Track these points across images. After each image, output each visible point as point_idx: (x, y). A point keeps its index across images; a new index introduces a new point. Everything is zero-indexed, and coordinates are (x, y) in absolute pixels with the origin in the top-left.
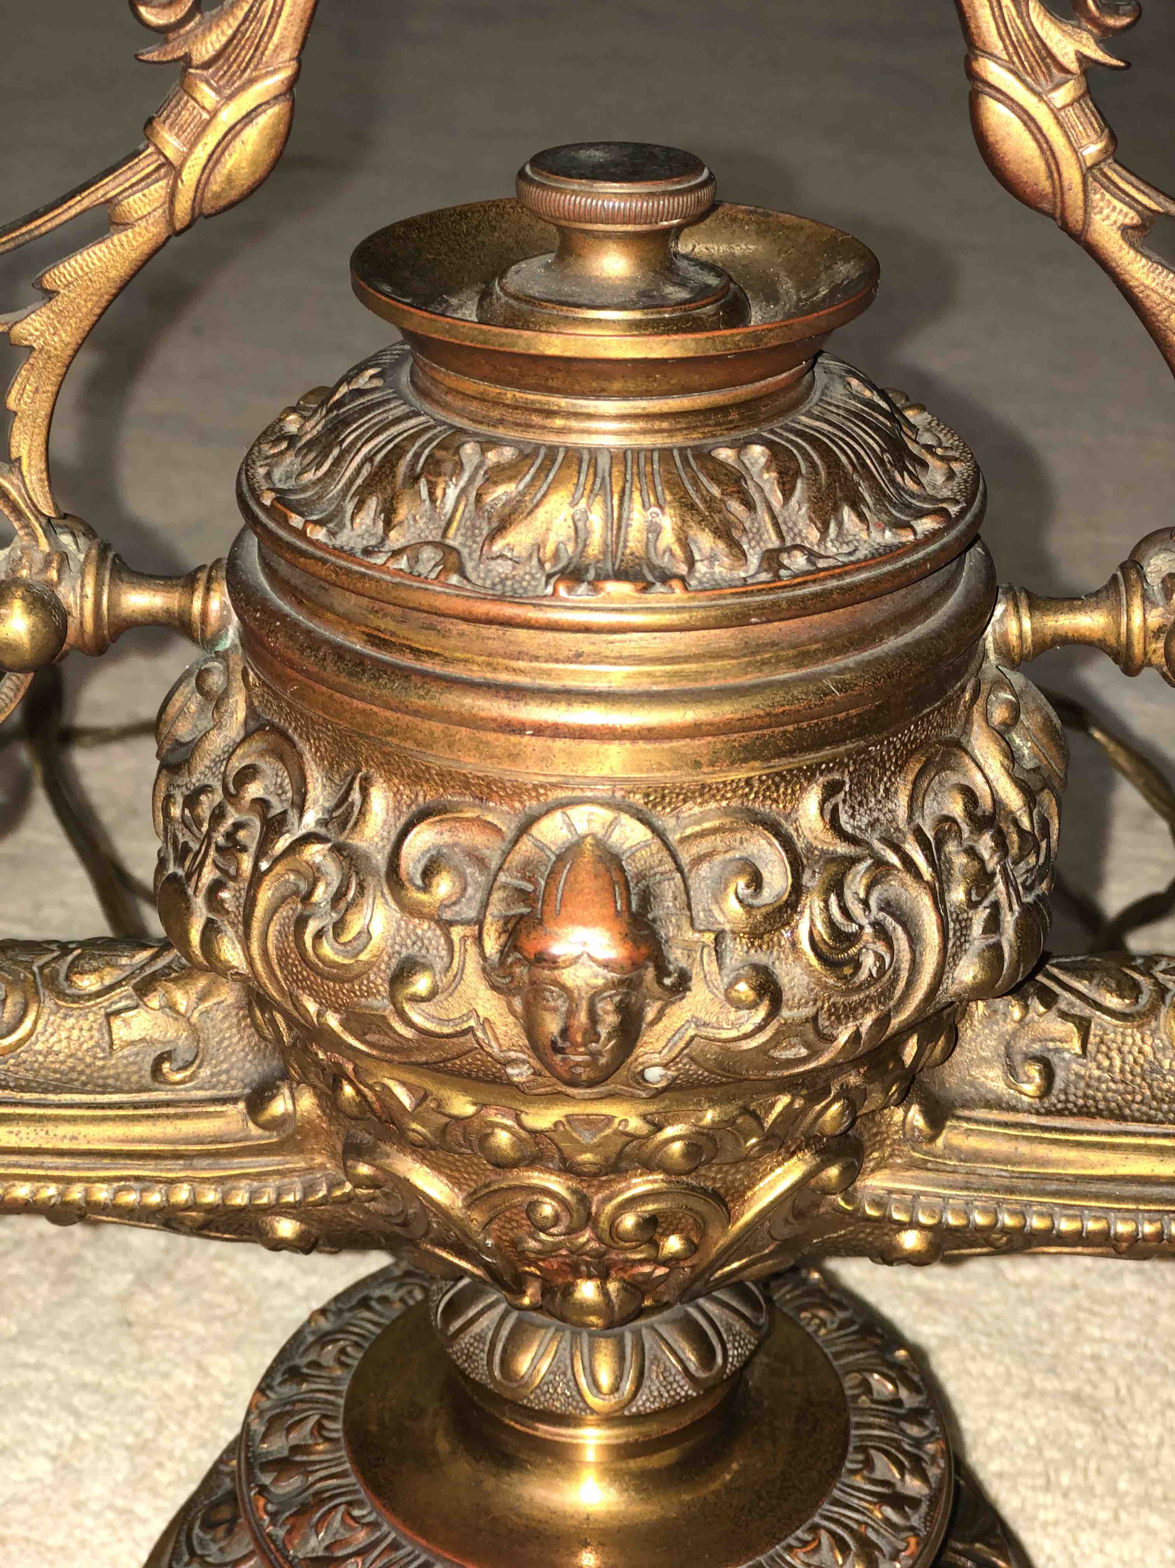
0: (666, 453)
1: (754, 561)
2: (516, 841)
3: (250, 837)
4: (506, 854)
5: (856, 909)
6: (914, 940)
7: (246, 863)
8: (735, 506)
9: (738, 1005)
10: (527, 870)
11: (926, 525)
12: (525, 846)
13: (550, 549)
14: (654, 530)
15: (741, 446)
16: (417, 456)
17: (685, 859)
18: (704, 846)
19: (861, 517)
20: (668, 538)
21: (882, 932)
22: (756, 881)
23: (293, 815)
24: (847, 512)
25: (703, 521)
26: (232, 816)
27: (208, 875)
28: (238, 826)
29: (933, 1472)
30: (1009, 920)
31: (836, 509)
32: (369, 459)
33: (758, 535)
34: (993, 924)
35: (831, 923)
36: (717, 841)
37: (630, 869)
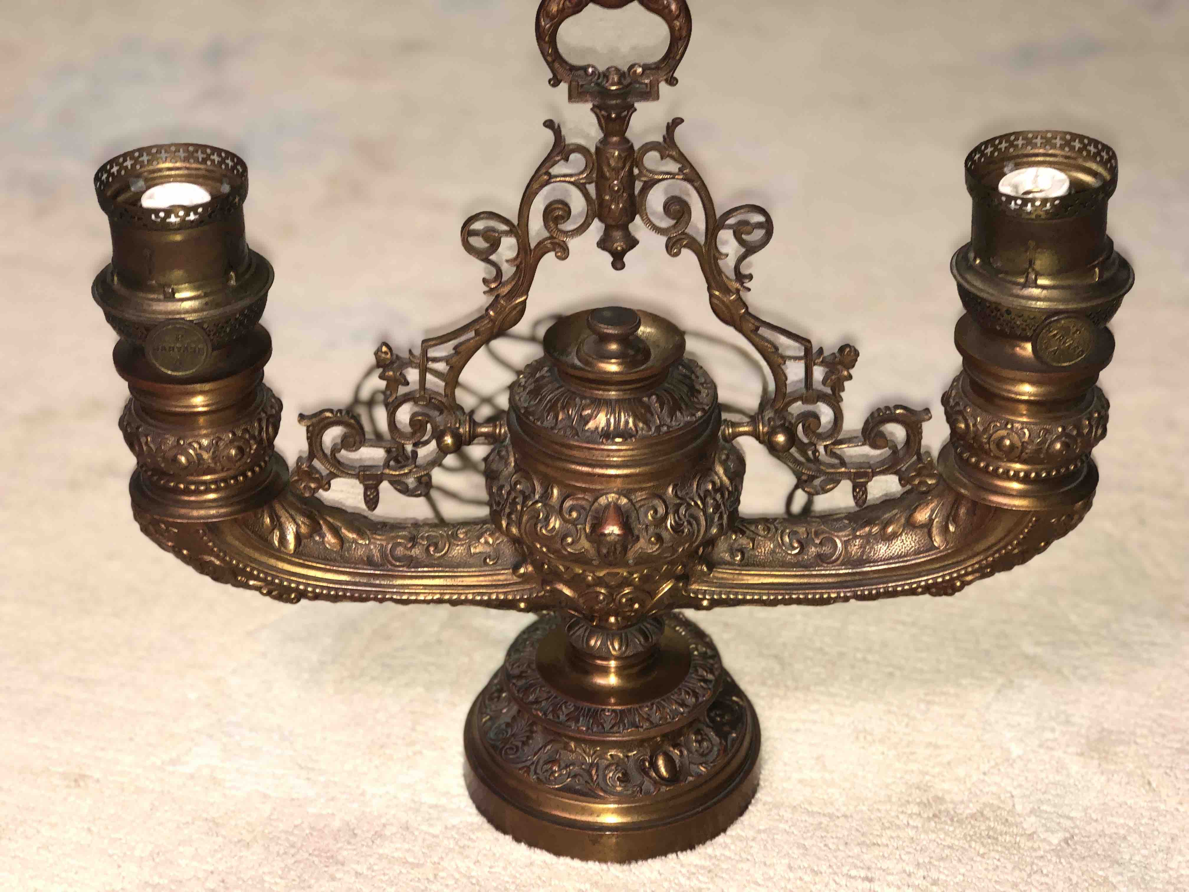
0: (629, 399)
1: (653, 429)
2: (594, 503)
3: (519, 500)
4: (591, 506)
5: (683, 517)
6: (698, 524)
7: (519, 507)
8: (649, 415)
9: (652, 543)
10: (597, 511)
11: (699, 414)
12: (596, 504)
13: (600, 429)
14: (627, 423)
15: (649, 397)
16: (563, 402)
17: (638, 505)
18: (642, 503)
19: (681, 413)
20: (631, 424)
21: (689, 523)
22: (656, 512)
23: (532, 495)
24: (678, 414)
25: (640, 420)
26: (513, 495)
27: (507, 510)
28: (515, 498)
29: (717, 673)
30: (725, 516)
31: (675, 413)
32: (550, 400)
33: (655, 422)
34: (721, 518)
35: (675, 521)
36: (646, 502)
37: (623, 510)
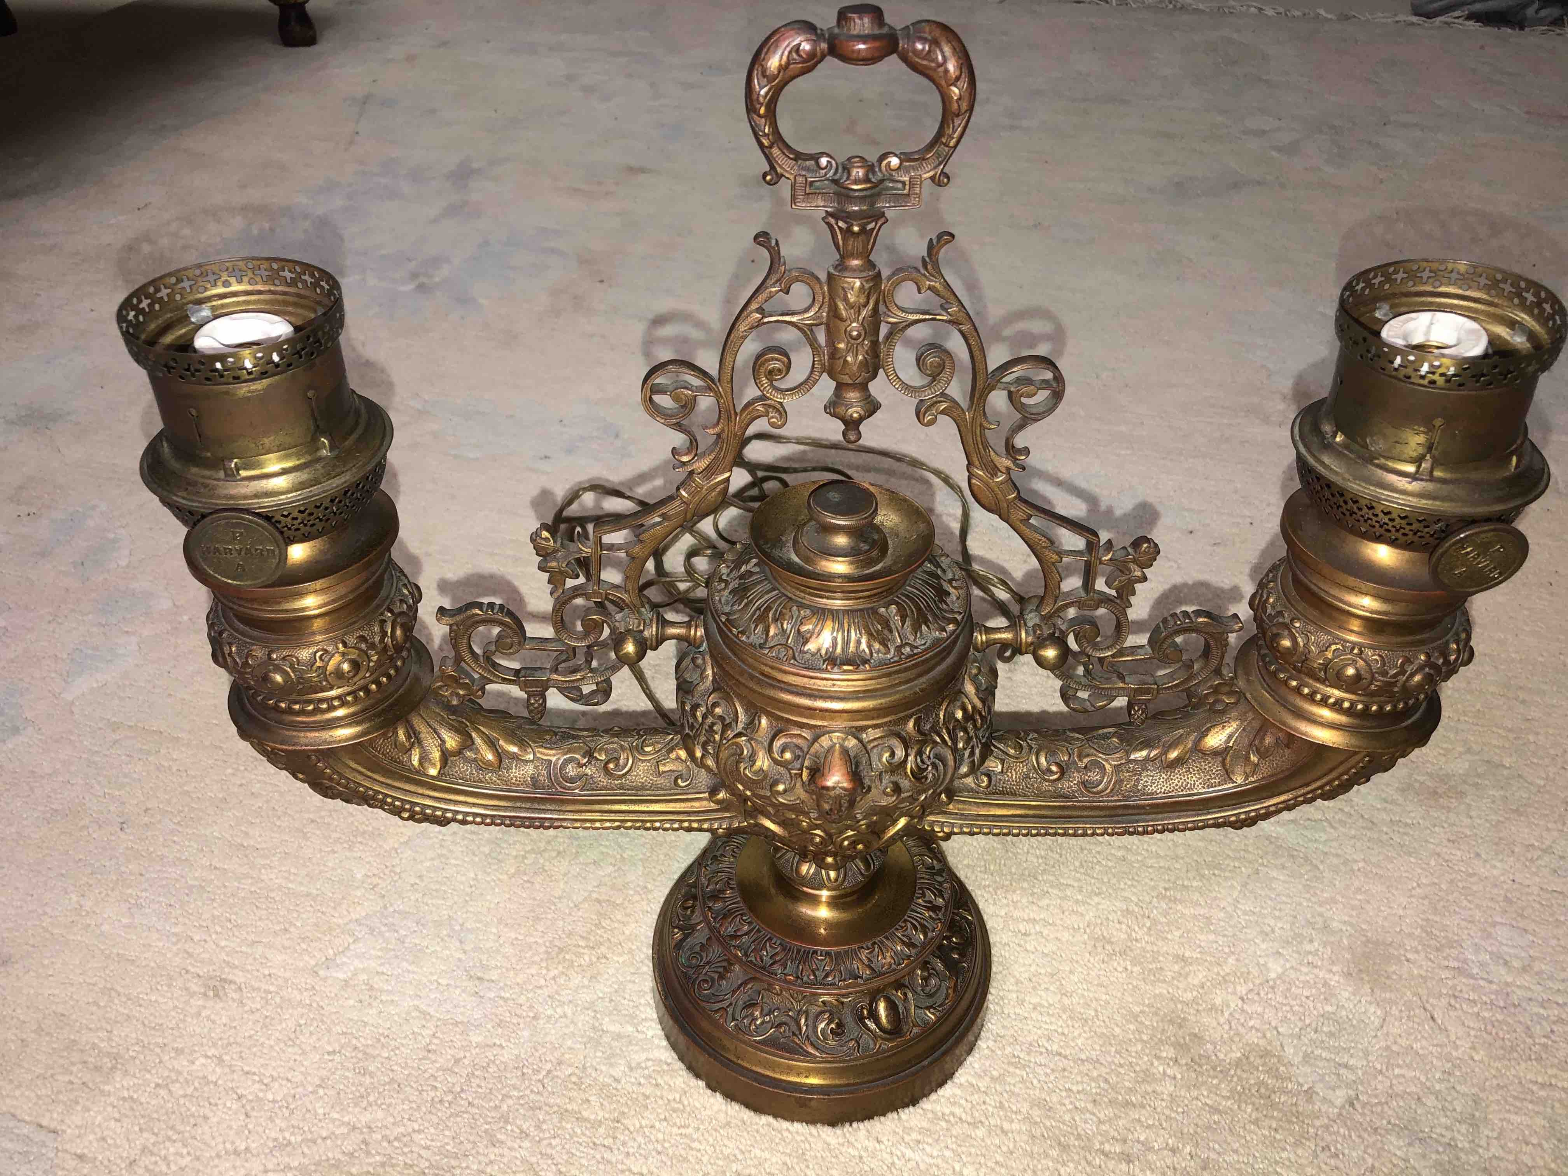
0: (862, 610)
1: (892, 651)
2: (813, 744)
3: (718, 728)
4: (809, 747)
5: (926, 760)
6: (945, 766)
7: (717, 737)
8: (886, 632)
9: (887, 795)
10: (816, 755)
11: (951, 627)
12: (816, 745)
13: (823, 652)
14: (859, 642)
15: (887, 607)
16: (776, 610)
17: (869, 747)
18: (876, 743)
19: (928, 627)
20: (864, 646)
21: (935, 766)
22: (893, 754)
23: (734, 724)
24: (924, 628)
25: (875, 639)
26: (710, 720)
27: (703, 739)
28: (713, 724)
30: (977, 751)
31: (920, 627)
32: (759, 608)
33: (894, 640)
34: (972, 754)
35: (917, 766)
36: (880, 742)
37: (852, 754)
